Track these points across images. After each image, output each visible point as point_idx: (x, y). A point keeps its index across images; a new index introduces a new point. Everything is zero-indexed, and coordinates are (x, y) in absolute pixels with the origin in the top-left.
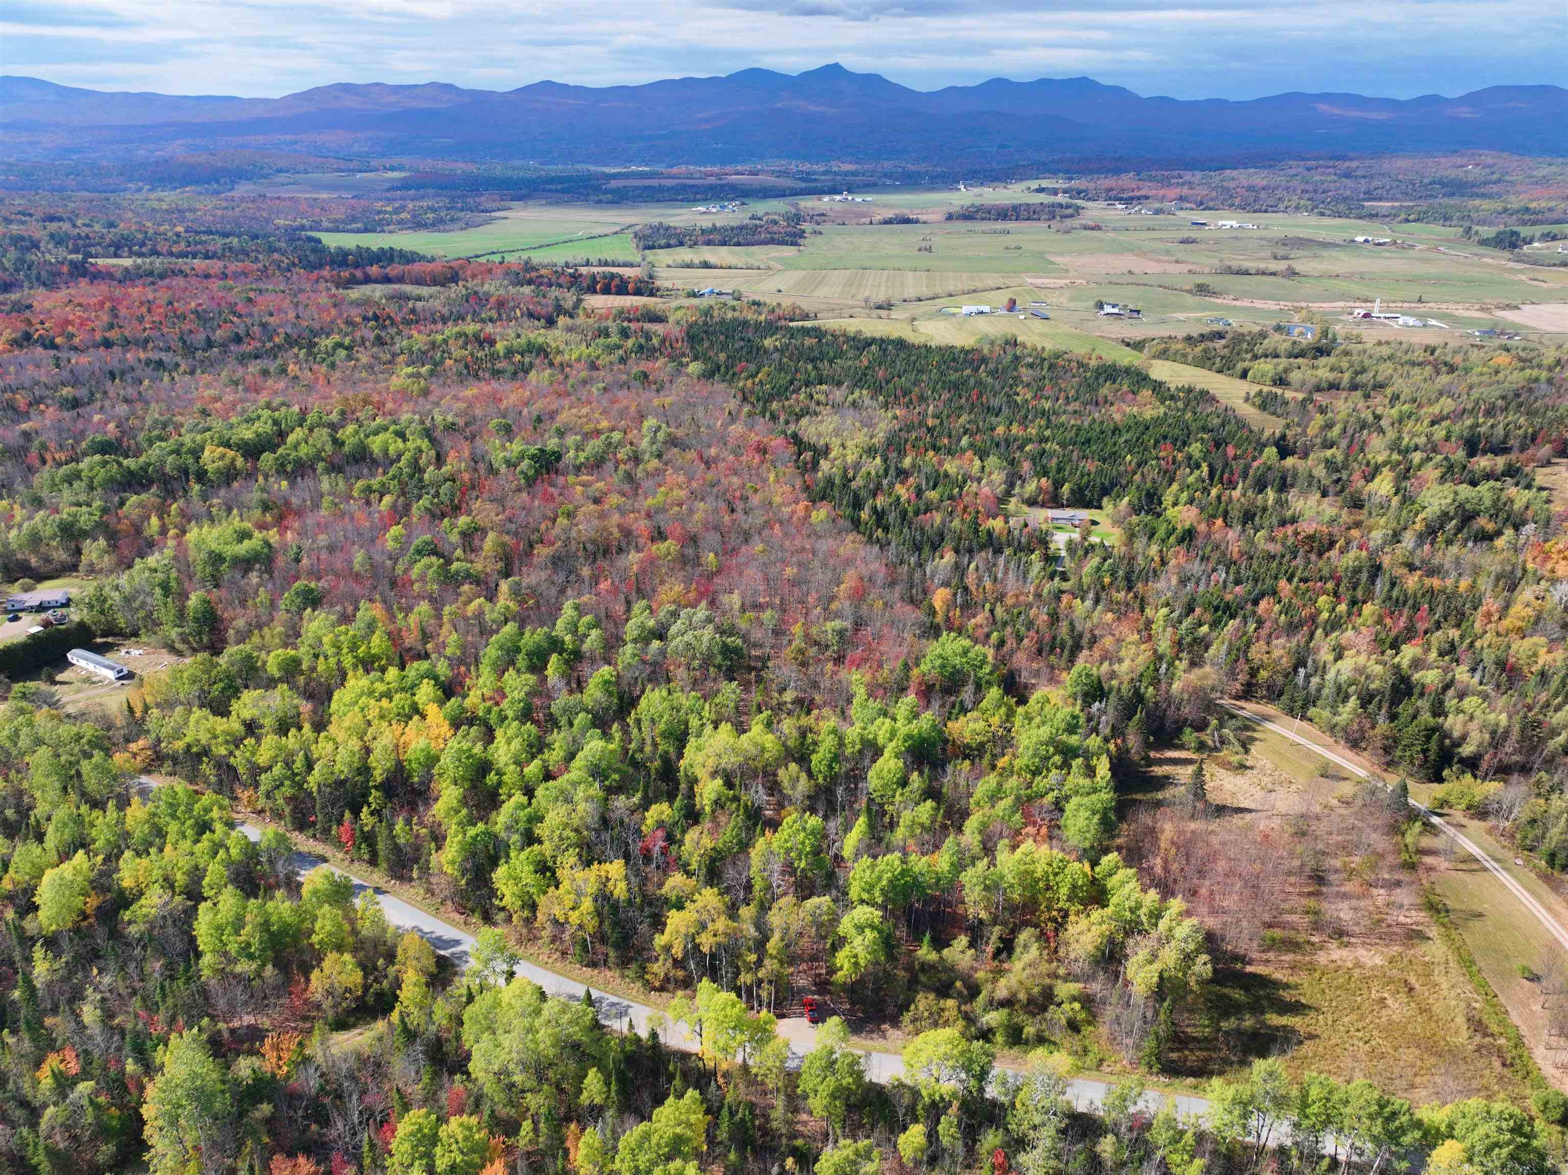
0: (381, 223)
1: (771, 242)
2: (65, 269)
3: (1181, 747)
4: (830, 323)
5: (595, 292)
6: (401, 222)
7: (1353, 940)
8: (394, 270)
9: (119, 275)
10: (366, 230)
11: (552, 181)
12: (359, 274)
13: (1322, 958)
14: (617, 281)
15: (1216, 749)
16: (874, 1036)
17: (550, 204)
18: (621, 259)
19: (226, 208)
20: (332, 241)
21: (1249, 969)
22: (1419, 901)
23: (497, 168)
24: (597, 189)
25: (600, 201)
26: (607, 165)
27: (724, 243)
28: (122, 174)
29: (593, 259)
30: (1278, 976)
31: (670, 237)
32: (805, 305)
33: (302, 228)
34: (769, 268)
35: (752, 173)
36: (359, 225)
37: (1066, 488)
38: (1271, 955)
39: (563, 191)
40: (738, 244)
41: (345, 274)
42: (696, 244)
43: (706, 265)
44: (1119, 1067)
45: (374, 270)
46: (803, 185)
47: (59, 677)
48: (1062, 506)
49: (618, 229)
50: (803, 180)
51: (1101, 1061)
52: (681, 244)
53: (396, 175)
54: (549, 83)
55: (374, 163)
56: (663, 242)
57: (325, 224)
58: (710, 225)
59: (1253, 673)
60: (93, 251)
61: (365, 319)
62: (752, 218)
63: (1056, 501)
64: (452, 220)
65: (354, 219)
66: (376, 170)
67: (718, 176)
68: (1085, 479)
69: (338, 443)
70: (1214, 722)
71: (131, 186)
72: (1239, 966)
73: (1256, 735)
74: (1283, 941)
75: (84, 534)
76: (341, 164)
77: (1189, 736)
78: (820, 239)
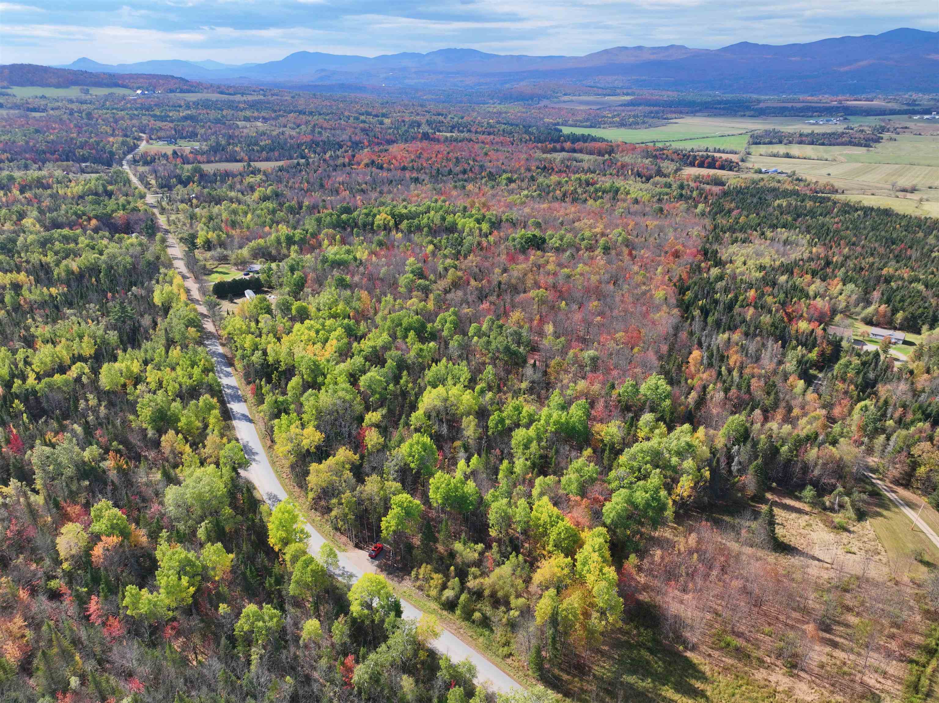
0: (600, 123)
1: (850, 143)
2: (420, 136)
3: (799, 499)
4: (853, 198)
5: (694, 166)
6: (613, 123)
7: (802, 674)
8: (578, 145)
9: (442, 139)
10: (591, 127)
11: (720, 102)
12: (558, 146)
13: (760, 675)
14: (710, 160)
15: (832, 510)
16: (396, 579)
17: (708, 116)
18: (728, 148)
19: (524, 113)
20: (566, 130)
21: (688, 654)
22: (906, 676)
23: (691, 96)
24: (748, 108)
25: (744, 115)
26: (767, 95)
27: (812, 143)
28: (489, 95)
29: (711, 148)
30: (706, 669)
31: (774, 137)
32: (838, 184)
33: (558, 124)
34: (835, 160)
35: (867, 100)
36: (588, 124)
37: (900, 316)
38: (716, 654)
39: (724, 109)
40: (823, 144)
41: (550, 146)
42: (790, 142)
43: (788, 156)
44: (516, 664)
45: (568, 145)
46: (905, 107)
47: (235, 301)
48: (895, 329)
49: (744, 132)
50: (908, 104)
51: (511, 654)
52: (780, 142)
53: (628, 98)
54: (746, 43)
55: (618, 91)
56: (767, 140)
57: (570, 122)
58: (810, 132)
59: (915, 465)
60: (441, 129)
61: (538, 168)
62: (847, 128)
63: (890, 325)
64: (644, 123)
65: (587, 120)
66: (618, 95)
67: (840, 102)
68: (920, 310)
69: (443, 219)
70: (840, 489)
71: (491, 101)
72: (681, 648)
73: (885, 513)
74: (737, 649)
75: (294, 243)
76: (600, 91)
77: (809, 492)
78: (892, 143)
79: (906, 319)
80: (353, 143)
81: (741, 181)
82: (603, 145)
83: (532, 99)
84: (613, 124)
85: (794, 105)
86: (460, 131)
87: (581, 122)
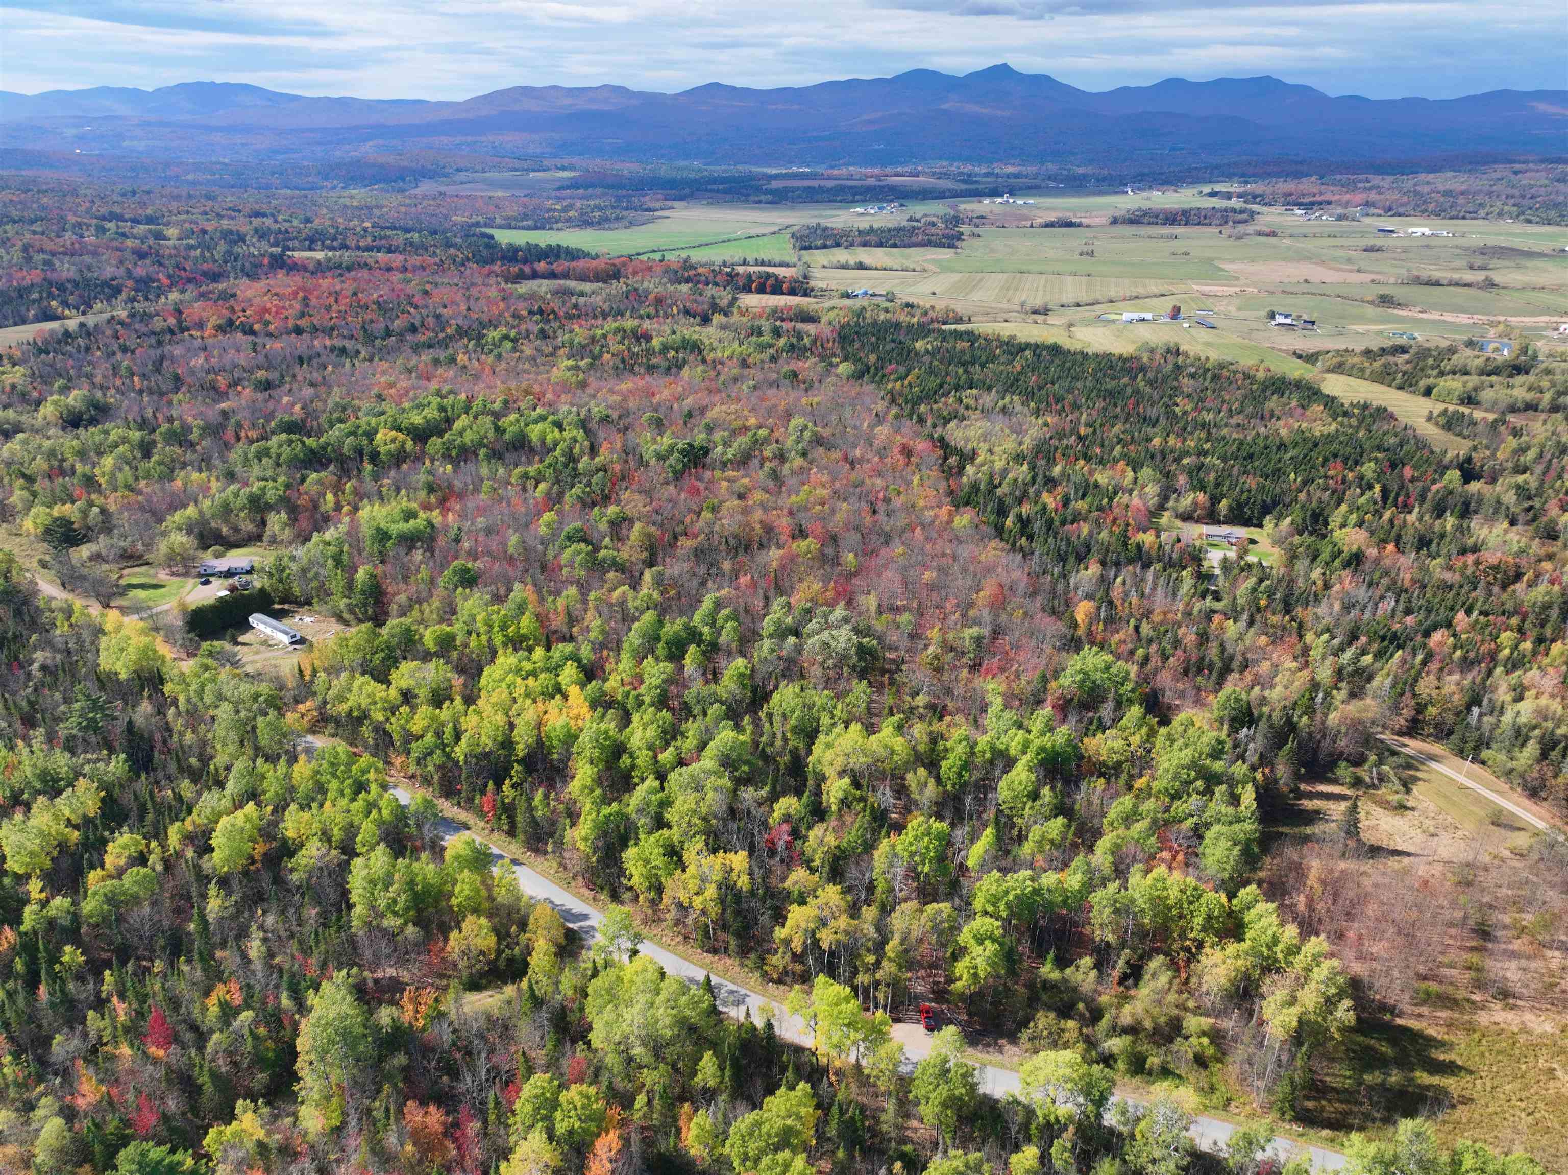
0: (550, 220)
1: (929, 244)
2: (266, 261)
3: (1335, 782)
4: (984, 327)
5: (750, 291)
6: (569, 220)
7: (1519, 1003)
8: (560, 266)
9: (312, 267)
10: (536, 228)
11: (715, 181)
12: (527, 269)
13: (1483, 1019)
14: (771, 281)
15: (1374, 786)
16: (991, 1050)
17: (712, 204)
18: (777, 259)
19: (409, 205)
20: (504, 237)
21: (1399, 1021)
23: (664, 170)
24: (758, 189)
25: (760, 202)
26: (769, 166)
27: (880, 245)
28: (320, 173)
29: (750, 259)
30: (1431, 1032)
31: (826, 237)
32: (960, 308)
33: (478, 224)
34: (924, 271)
35: (911, 175)
36: (530, 223)
37: (1224, 505)
38: (1425, 1010)
39: (725, 192)
40: (895, 246)
41: (515, 269)
42: (852, 245)
43: (861, 266)
44: (1247, 1109)
45: (541, 266)
46: (963, 187)
47: (241, 639)
48: (1219, 523)
49: (776, 229)
50: (964, 181)
51: (1229, 1100)
52: (838, 245)
53: (567, 174)
54: (717, 85)
55: (546, 163)
56: (819, 243)
57: (498, 221)
58: (867, 226)
59: (1420, 708)
60: (291, 245)
61: (531, 313)
62: (910, 220)
63: (1212, 517)
64: (617, 218)
65: (525, 217)
66: (548, 169)
67: (878, 178)
68: (1245, 496)
69: (499, 431)
70: (1373, 758)
71: (327, 184)
72: (1388, 1017)
73: (1419, 774)
74: (1439, 996)
75: (269, 507)
76: (517, 164)
77: (1344, 771)
78: (977, 242)
79: (1231, 508)
80: (137, 281)
81: (842, 313)
82: (600, 264)
83: (403, 180)
84: (570, 223)
85: (823, 183)
86: (324, 247)
87: (515, 219)
